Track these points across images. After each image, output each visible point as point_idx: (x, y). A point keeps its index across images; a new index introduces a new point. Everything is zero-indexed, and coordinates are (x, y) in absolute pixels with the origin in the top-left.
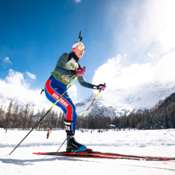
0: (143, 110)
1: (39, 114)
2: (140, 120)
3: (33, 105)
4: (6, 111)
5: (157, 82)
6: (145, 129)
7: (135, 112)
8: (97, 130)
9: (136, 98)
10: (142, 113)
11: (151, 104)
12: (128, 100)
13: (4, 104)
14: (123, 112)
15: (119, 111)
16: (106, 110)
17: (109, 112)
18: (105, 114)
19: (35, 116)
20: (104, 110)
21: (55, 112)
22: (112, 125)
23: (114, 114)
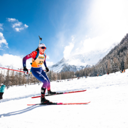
2: (90, 71)
4: (5, 75)
7: (87, 67)
9: (88, 59)
12: (83, 60)
15: (79, 67)
16: (71, 67)
18: (71, 70)
23: (76, 69)
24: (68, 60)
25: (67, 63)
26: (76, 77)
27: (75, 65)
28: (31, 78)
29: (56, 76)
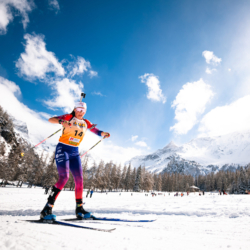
0: (236, 167)
1: (94, 168)
2: (232, 180)
3: (87, 156)
6: (238, 193)
9: (227, 150)
10: (234, 171)
12: (216, 153)
14: (209, 169)
15: (205, 168)
16: (187, 166)
17: (192, 168)
18: (186, 172)
19: (88, 171)
20: (184, 165)
21: (118, 166)
22: (194, 187)
23: (198, 171)
24: (181, 148)
25: (178, 153)
26: (197, 190)
27: (197, 161)
28: (97, 176)
29: (152, 181)
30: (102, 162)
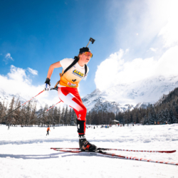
0: (147, 105)
1: (41, 110)
2: (144, 115)
3: (36, 101)
4: (8, 108)
5: (160, 76)
6: (149, 124)
7: (139, 107)
8: (101, 126)
9: (140, 92)
10: (146, 108)
11: (154, 99)
12: (132, 95)
13: (6, 101)
14: (127, 107)
15: (123, 106)
16: (110, 105)
17: (113, 107)
18: (109, 110)
19: (37, 113)
20: (107, 105)
21: (58, 108)
22: (115, 121)
23: (118, 109)
24: (104, 92)
27: (117, 101)
28: (44, 116)
30: (47, 105)
